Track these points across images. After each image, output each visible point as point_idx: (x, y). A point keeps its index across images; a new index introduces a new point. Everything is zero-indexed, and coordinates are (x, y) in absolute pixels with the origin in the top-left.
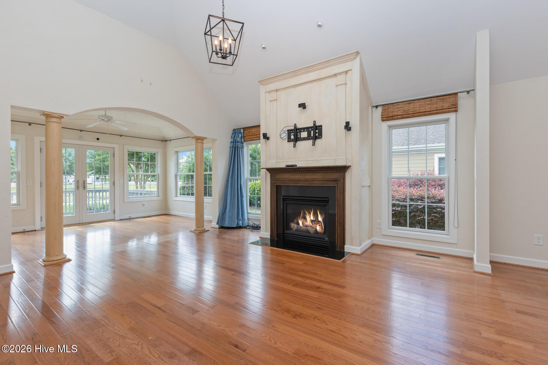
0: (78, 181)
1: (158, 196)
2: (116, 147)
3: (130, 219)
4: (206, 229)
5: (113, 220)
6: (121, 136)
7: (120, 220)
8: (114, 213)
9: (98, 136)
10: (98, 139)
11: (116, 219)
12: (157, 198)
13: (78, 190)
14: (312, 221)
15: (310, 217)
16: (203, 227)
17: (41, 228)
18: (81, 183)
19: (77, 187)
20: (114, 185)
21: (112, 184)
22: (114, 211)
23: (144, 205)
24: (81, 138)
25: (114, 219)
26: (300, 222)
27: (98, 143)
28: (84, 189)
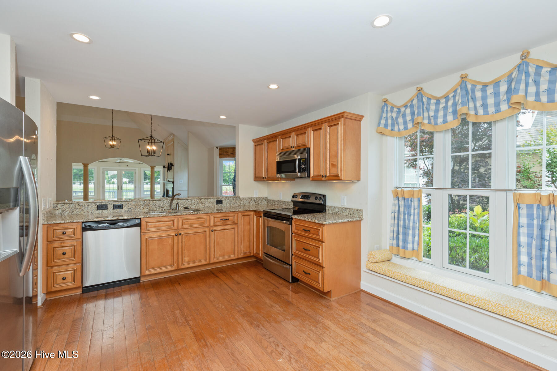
2: (137, 169)
9: (128, 164)
10: (127, 166)
18: (120, 187)
19: (118, 189)
20: (136, 188)
24: (119, 166)
27: (127, 168)
28: (121, 190)
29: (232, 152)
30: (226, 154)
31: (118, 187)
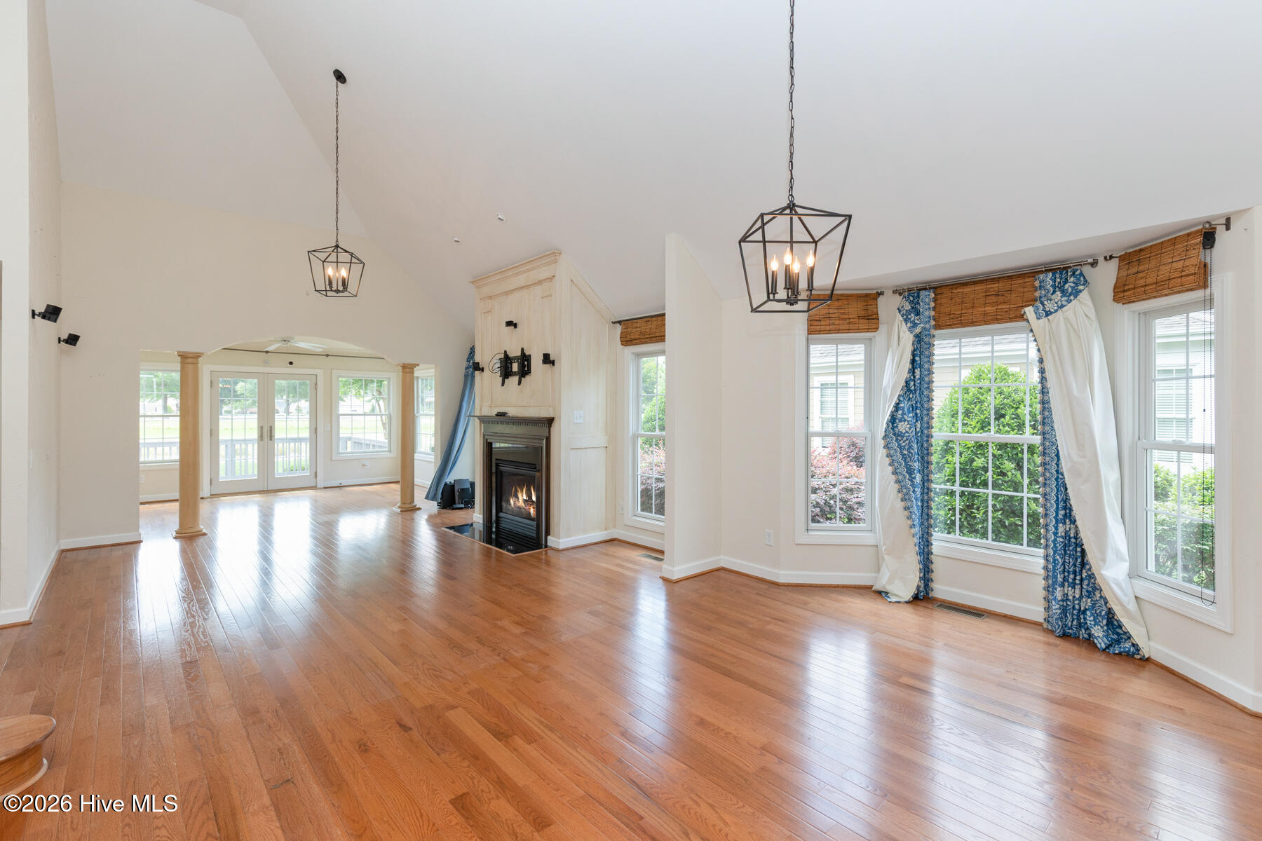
0: (262, 428)
1: (390, 452)
2: (320, 372)
3: (340, 487)
4: (417, 507)
5: (314, 488)
6: (327, 355)
7: (325, 488)
8: (316, 477)
9: (291, 358)
10: (291, 363)
11: (318, 486)
12: (387, 455)
13: (262, 440)
14: (525, 501)
15: (522, 496)
16: (413, 502)
17: (211, 495)
18: (266, 430)
19: (261, 437)
20: (316, 433)
21: (314, 431)
22: (316, 473)
23: (364, 465)
24: (266, 363)
25: (316, 486)
26: (512, 502)
27: (290, 370)
28: (271, 440)
29: (862, 313)
30: (839, 319)
31: (261, 429)
